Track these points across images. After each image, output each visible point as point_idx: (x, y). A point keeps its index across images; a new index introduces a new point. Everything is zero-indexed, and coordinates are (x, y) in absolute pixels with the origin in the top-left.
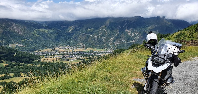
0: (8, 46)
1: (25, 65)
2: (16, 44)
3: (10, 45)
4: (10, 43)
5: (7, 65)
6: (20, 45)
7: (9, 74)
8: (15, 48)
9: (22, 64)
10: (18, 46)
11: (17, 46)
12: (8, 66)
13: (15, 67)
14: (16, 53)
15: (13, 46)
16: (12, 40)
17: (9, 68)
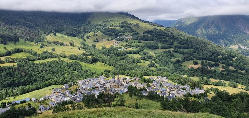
0: (229, 47)
1: (245, 74)
2: (239, 45)
3: (230, 46)
4: (231, 43)
5: (224, 69)
6: (243, 47)
7: (223, 81)
8: (236, 51)
9: (242, 72)
10: (241, 48)
11: (239, 47)
12: (224, 71)
13: (233, 74)
14: (236, 57)
15: (235, 47)
16: (235, 40)
17: (225, 73)
